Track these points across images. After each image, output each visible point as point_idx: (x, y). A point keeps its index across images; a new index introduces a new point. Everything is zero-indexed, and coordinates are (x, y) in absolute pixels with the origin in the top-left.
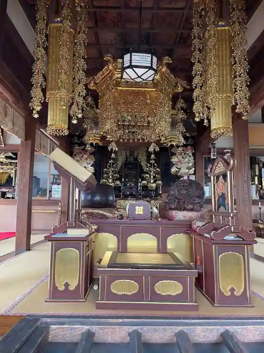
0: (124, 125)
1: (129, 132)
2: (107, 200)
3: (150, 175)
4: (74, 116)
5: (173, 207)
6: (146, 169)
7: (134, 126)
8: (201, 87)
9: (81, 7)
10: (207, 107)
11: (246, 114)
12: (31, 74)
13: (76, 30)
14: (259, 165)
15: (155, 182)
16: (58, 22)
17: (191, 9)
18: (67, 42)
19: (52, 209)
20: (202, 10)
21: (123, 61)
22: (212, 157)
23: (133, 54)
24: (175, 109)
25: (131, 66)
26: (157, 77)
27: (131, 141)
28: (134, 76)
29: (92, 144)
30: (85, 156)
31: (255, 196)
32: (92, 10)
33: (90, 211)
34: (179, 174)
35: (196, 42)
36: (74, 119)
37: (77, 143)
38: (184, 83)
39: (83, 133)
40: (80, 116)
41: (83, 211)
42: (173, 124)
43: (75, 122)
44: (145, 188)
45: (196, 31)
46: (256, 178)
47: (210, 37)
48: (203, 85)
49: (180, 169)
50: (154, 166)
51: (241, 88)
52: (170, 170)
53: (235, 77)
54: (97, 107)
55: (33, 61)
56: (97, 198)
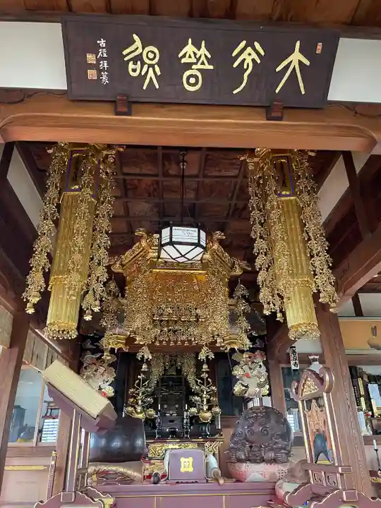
0: (162, 321)
1: (169, 331)
2: (133, 447)
3: (201, 397)
4: (88, 309)
5: (243, 457)
6: (195, 388)
7: (176, 322)
8: (267, 269)
9: (107, 173)
10: (278, 294)
11: (333, 305)
12: (30, 252)
13: (98, 200)
14: (362, 379)
15: (210, 409)
16: (75, 190)
17: (245, 177)
18: (85, 213)
19: (39, 464)
20: (260, 177)
21: (161, 237)
22: (293, 367)
23: (173, 228)
24: (233, 298)
25: (171, 243)
26: (207, 256)
27: (172, 344)
28: (175, 254)
29: (112, 351)
30: (102, 369)
31: (366, 431)
32: (121, 177)
33: (104, 467)
34: (246, 395)
35: (255, 214)
36: (89, 314)
37: (90, 350)
38: (244, 264)
39: (100, 334)
40: (96, 309)
41: (91, 469)
42: (233, 319)
43: (88, 318)
44: (194, 419)
45: (253, 201)
46: (362, 399)
47: (272, 208)
48: (269, 266)
49: (247, 387)
50: (208, 383)
51: (322, 270)
52: (232, 389)
53: (312, 256)
54: (123, 296)
55: (35, 236)
56: (117, 444)
